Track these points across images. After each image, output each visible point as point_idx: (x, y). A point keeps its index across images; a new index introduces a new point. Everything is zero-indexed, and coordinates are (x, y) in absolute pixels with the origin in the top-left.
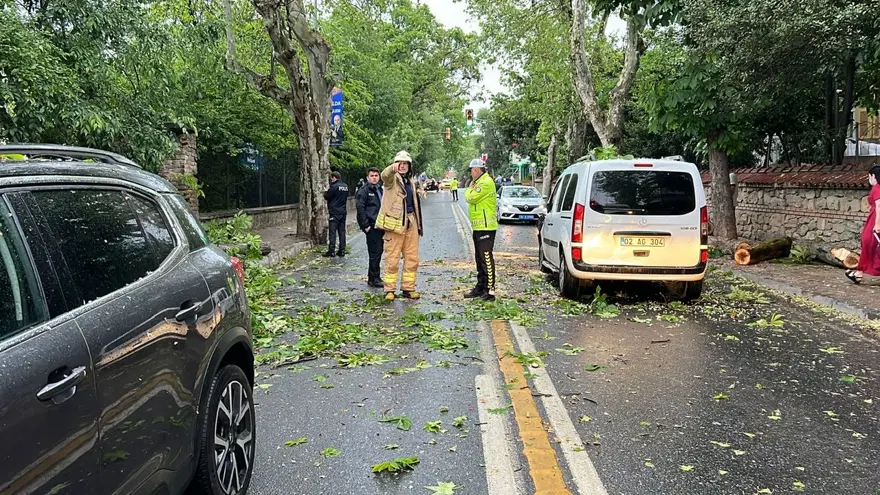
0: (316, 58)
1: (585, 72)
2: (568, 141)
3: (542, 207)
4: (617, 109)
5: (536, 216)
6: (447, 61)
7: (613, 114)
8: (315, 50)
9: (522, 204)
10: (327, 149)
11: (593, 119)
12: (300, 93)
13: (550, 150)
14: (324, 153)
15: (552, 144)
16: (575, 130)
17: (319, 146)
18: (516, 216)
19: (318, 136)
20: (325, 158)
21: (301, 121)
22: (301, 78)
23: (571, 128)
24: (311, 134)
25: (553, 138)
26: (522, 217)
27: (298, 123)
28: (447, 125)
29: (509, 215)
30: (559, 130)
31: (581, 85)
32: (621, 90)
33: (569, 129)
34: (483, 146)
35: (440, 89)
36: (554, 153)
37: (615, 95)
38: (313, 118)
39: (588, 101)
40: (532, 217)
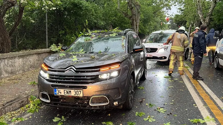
0: (137, 8)
1: (200, 9)
2: (195, 26)
4: (208, 18)
6: (162, 5)
7: (207, 19)
8: (137, 6)
10: (138, 28)
11: (202, 20)
12: (133, 16)
13: (190, 28)
14: (137, 29)
15: (190, 27)
16: (197, 23)
17: (137, 28)
19: (136, 25)
20: (138, 30)
21: (133, 22)
22: (134, 13)
23: (196, 22)
24: (135, 25)
25: (190, 25)
27: (132, 22)
28: (161, 22)
30: (192, 23)
31: (199, 12)
32: (210, 13)
33: (195, 23)
34: (170, 27)
35: (160, 12)
36: (190, 29)
37: (208, 14)
38: (136, 21)
39: (201, 16)
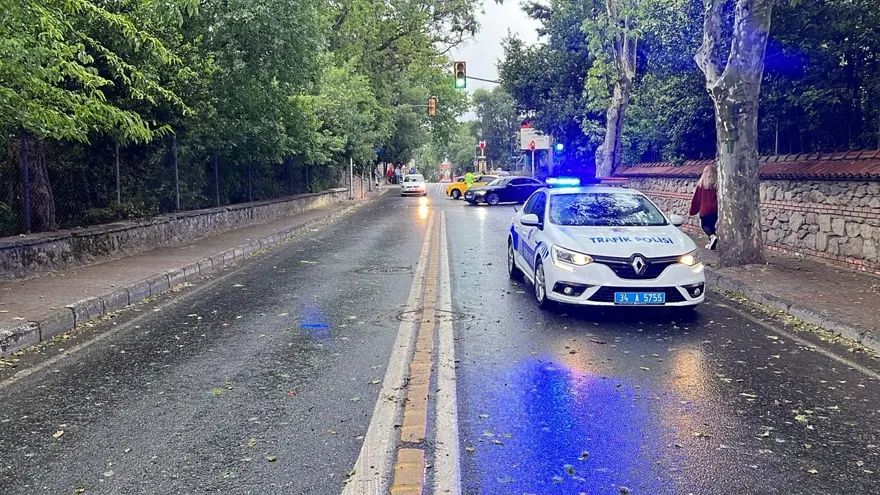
3: (688, 260)
5: (672, 293)
9: (623, 251)
18: (605, 293)
26: (623, 299)
29: (579, 289)
40: (658, 299)
